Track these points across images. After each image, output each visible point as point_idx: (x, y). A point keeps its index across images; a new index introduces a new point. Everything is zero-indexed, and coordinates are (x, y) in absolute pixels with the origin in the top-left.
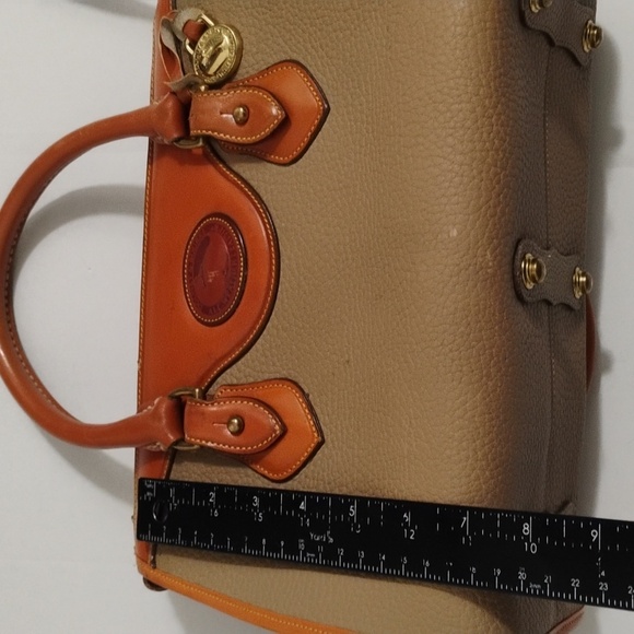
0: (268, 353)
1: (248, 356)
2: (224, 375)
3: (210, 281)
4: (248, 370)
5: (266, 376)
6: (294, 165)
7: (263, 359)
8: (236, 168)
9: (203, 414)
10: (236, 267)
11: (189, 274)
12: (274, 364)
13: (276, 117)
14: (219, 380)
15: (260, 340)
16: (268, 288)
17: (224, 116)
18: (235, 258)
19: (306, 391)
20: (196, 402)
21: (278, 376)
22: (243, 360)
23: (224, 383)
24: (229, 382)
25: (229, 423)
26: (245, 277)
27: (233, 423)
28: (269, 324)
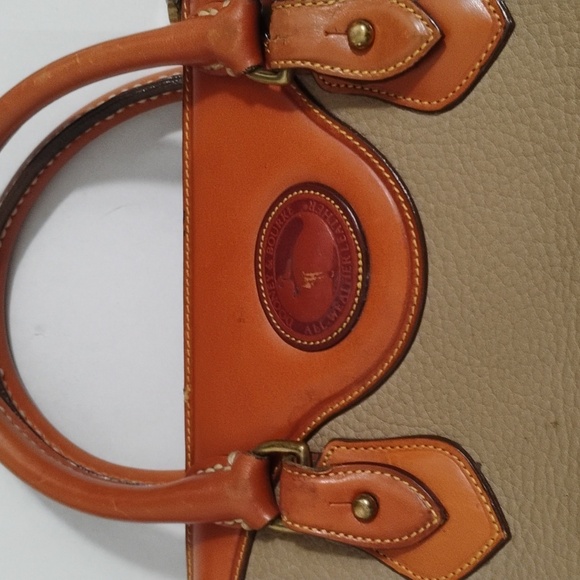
0: (408, 398)
1: (373, 398)
2: (332, 423)
3: (308, 286)
4: (374, 419)
5: (406, 431)
6: (447, 114)
7: (399, 405)
8: (342, 115)
9: (314, 490)
10: (351, 267)
11: (267, 272)
12: (418, 414)
13: (424, 38)
14: (325, 429)
15: (394, 378)
16: (409, 302)
17: (332, 36)
18: (349, 252)
19: (476, 458)
20: (301, 472)
21: (425, 432)
22: (365, 403)
23: (335, 435)
24: (343, 434)
25: (354, 504)
26: (366, 282)
27: (362, 506)
28: (410, 355)
